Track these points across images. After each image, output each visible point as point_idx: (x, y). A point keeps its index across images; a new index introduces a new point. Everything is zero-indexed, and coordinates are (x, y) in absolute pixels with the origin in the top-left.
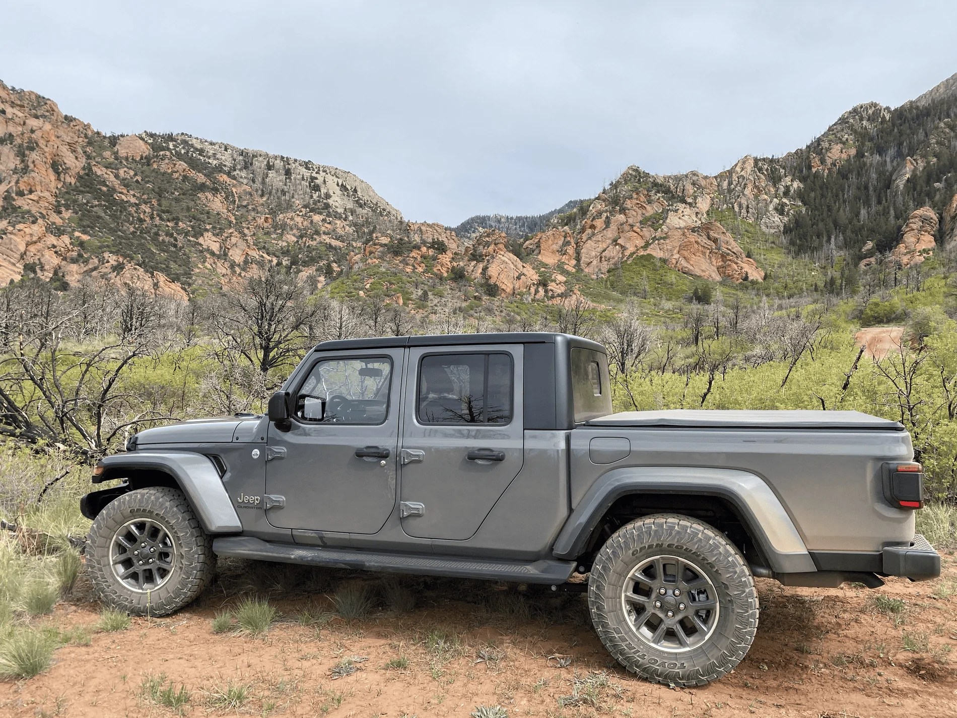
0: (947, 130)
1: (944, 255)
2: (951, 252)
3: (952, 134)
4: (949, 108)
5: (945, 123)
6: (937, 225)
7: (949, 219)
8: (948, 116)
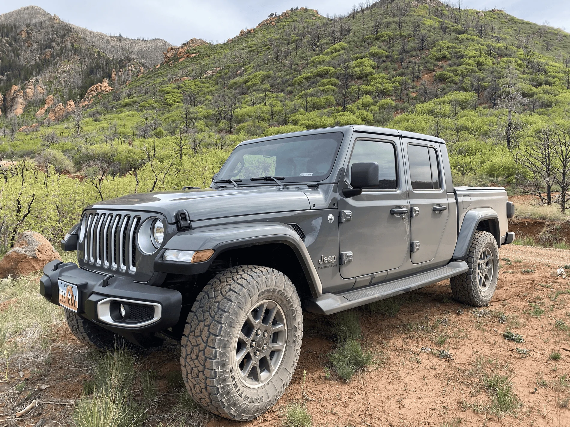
0: (7, 45)
1: (7, 121)
2: (11, 120)
3: (10, 48)
4: (8, 32)
5: (6, 40)
6: (3, 102)
7: (9, 99)
8: (7, 36)
